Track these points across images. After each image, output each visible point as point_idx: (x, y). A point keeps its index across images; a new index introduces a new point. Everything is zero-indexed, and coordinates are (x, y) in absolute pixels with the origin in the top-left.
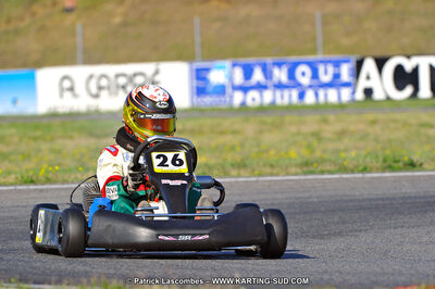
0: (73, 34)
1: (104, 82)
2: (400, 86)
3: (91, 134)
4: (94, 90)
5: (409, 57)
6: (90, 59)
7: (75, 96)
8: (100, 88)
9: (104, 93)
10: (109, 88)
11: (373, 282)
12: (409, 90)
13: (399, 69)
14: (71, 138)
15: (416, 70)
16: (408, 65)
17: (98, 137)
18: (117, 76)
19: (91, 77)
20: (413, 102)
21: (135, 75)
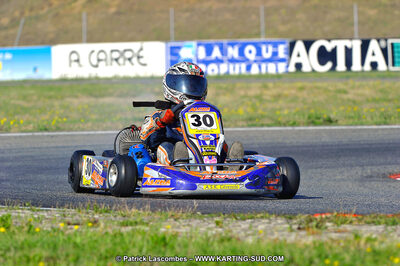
0: (80, 20)
1: (102, 56)
2: (322, 62)
3: (91, 95)
4: (95, 62)
5: (329, 41)
6: (92, 39)
7: (80, 66)
8: (99, 60)
9: (102, 64)
10: (106, 60)
11: (297, 210)
12: (329, 65)
13: (322, 50)
14: (76, 97)
15: (334, 50)
16: (329, 47)
17: (96, 97)
18: (112, 51)
19: (93, 52)
20: (332, 73)
21: (125, 51)
